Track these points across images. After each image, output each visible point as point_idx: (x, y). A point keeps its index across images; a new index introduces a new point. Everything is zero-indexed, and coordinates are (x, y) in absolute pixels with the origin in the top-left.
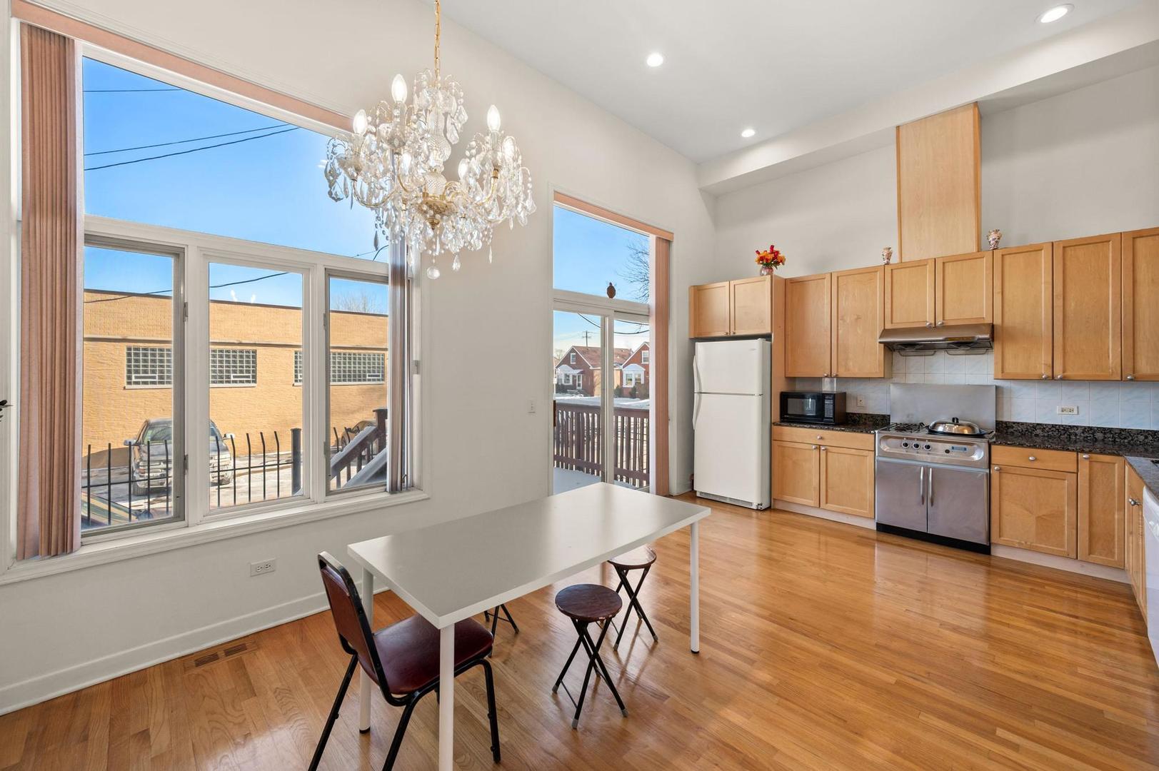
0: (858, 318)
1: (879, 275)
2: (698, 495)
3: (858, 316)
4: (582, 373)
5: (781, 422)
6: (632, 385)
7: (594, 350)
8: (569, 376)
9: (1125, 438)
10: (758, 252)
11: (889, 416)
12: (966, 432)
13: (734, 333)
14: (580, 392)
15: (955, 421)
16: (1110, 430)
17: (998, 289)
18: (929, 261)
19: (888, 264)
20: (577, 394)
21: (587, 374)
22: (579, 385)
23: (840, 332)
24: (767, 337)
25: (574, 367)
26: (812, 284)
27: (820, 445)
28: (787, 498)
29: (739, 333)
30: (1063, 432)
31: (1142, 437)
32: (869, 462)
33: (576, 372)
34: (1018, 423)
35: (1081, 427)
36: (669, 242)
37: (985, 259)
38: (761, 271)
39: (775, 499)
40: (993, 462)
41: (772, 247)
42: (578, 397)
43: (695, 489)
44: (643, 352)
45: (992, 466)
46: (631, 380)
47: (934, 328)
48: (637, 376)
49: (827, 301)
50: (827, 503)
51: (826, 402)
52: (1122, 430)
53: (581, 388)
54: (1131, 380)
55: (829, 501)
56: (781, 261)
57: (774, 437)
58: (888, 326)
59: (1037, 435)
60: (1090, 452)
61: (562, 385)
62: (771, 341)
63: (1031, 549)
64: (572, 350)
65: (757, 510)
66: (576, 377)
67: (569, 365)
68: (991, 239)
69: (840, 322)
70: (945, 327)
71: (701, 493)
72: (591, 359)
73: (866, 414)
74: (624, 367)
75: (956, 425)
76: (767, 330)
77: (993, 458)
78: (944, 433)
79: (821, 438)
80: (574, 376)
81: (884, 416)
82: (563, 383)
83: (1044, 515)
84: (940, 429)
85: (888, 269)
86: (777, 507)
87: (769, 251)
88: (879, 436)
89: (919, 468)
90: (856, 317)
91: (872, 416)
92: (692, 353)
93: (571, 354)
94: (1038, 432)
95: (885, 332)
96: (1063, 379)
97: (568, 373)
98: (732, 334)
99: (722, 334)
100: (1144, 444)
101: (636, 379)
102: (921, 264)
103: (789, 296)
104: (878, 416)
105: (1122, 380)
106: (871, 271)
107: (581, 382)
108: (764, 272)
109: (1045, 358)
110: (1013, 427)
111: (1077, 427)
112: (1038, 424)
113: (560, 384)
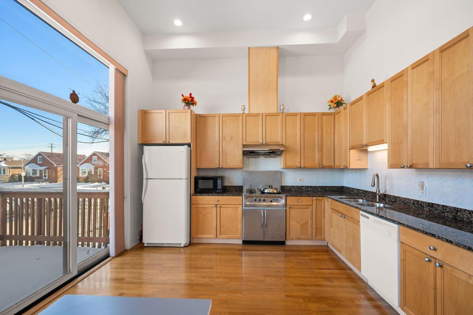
0: (232, 138)
1: (240, 118)
2: (145, 245)
3: (231, 137)
4: (47, 168)
5: (195, 193)
6: (86, 175)
7: (58, 155)
8: (36, 171)
9: (316, 189)
10: (183, 95)
11: (242, 186)
12: (275, 192)
13: (169, 142)
14: (46, 181)
15: (270, 187)
16: (312, 187)
17: (284, 130)
18: (260, 114)
19: (244, 113)
20: (43, 182)
21: (52, 169)
22: (45, 176)
23: (224, 145)
24: (189, 145)
25: (41, 165)
26: (210, 119)
27: (217, 204)
28: (200, 236)
29: (172, 142)
30: (300, 189)
31: (320, 189)
32: (240, 210)
33: (42, 168)
34: (287, 186)
35: (304, 186)
36: (125, 75)
37: (280, 116)
38: (184, 107)
39: (192, 238)
40: (287, 204)
41: (191, 94)
42: (44, 184)
43: (144, 242)
44: (93, 156)
45: (287, 206)
46: (85, 172)
47: (262, 145)
48: (89, 170)
49: (217, 128)
50: (220, 235)
51: (218, 181)
52: (315, 186)
53: (47, 178)
54: (322, 168)
55: (221, 234)
56: (195, 104)
57: (193, 202)
58: (244, 143)
59: (292, 191)
60: (316, 196)
61: (30, 176)
62: (191, 148)
63: (300, 239)
64: (39, 154)
65: (184, 247)
66: (42, 171)
67: (36, 163)
68: (281, 108)
69: (223, 139)
70: (266, 145)
71: (147, 244)
72: (55, 161)
73: (232, 186)
74: (80, 165)
75: (271, 189)
76: (189, 141)
77: (287, 202)
78: (268, 193)
79: (218, 201)
80: (41, 171)
81: (240, 186)
82: (31, 175)
83: (303, 224)
84: (266, 191)
85: (244, 115)
86: (194, 242)
87: (189, 96)
88: (244, 197)
89: (261, 210)
90: (230, 138)
91: (235, 187)
92: (141, 153)
93: (39, 157)
94: (293, 189)
95: (244, 146)
96: (303, 168)
97: (35, 169)
98: (167, 142)
99: (161, 142)
100: (321, 191)
101: (89, 172)
102: (257, 115)
103: (198, 124)
104: (238, 186)
105: (319, 168)
106: (237, 116)
107: (47, 174)
108: (186, 108)
109: (298, 159)
110: (285, 188)
111: (303, 186)
112: (293, 186)
113: (28, 176)
